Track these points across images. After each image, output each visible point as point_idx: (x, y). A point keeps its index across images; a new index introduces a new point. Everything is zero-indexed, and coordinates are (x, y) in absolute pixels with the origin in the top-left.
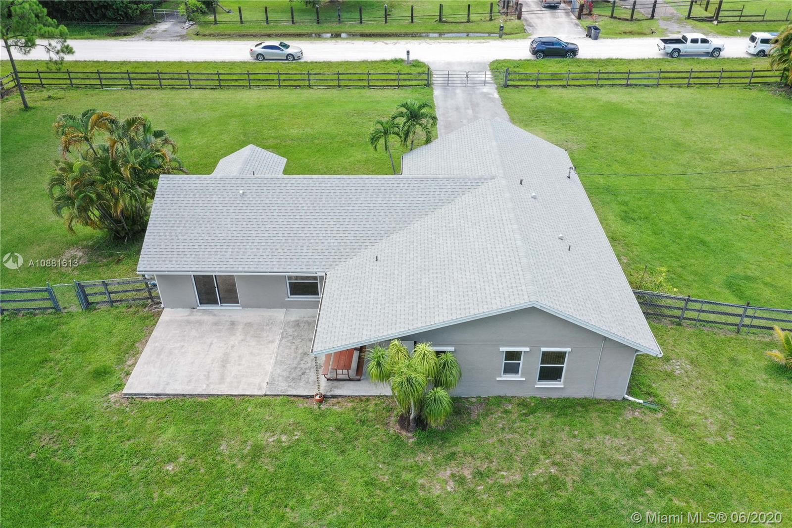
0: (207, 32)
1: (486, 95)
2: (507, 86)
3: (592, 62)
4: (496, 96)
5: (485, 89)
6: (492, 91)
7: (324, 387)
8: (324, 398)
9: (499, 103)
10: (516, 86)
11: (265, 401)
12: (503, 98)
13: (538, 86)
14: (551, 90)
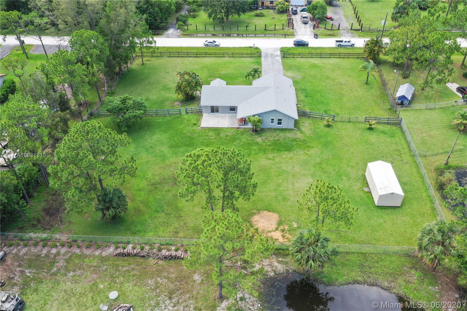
0: (185, 34)
1: (277, 60)
2: (284, 57)
3: (313, 48)
4: (280, 60)
5: (277, 58)
6: (279, 59)
7: (238, 126)
8: (238, 128)
9: (281, 63)
10: (287, 57)
11: (227, 128)
12: (282, 61)
13: (294, 57)
14: (298, 59)
